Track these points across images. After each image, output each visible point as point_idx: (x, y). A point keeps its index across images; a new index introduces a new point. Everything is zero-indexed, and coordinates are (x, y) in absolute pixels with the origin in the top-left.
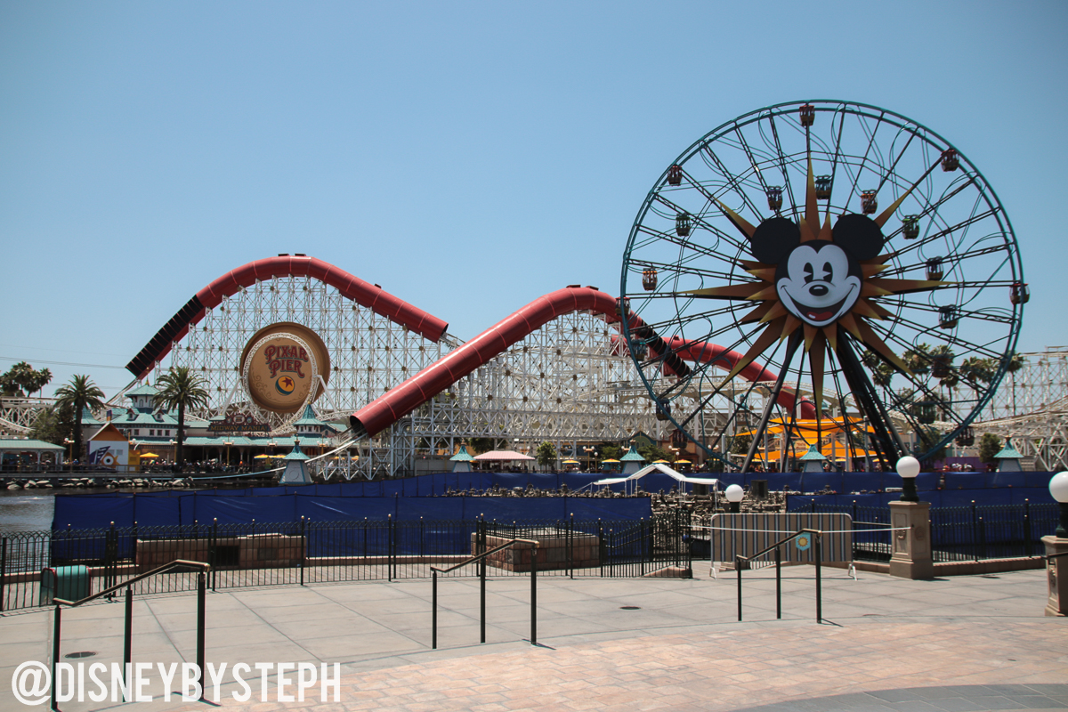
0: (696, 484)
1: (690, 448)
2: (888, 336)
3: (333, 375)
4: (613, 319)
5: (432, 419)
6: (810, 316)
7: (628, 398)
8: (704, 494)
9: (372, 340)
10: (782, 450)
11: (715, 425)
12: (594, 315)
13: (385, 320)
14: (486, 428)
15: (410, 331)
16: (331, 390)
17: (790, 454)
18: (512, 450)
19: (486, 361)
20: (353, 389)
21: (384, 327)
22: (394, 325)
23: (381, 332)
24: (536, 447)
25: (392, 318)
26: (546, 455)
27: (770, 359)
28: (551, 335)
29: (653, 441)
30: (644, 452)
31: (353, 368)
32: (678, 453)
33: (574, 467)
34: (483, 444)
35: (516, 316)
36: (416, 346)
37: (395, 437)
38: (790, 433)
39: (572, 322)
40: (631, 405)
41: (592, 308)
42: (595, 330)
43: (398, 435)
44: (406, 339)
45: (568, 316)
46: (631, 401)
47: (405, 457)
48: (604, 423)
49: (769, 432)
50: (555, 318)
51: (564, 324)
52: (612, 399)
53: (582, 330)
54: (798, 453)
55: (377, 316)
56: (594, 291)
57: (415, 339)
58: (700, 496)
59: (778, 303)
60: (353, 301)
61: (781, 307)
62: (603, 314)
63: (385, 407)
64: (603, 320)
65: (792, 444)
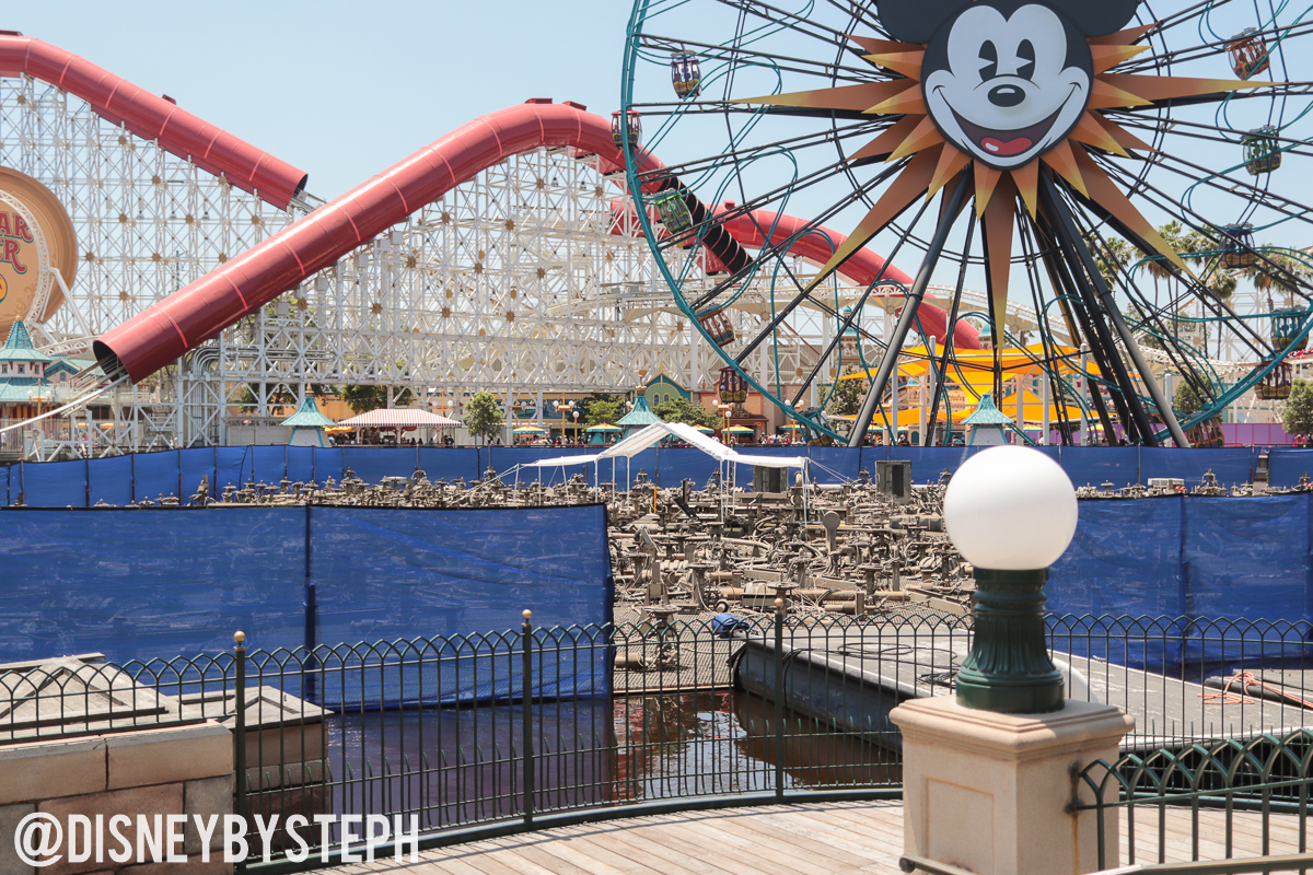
0: (760, 469)
1: (752, 405)
2: (1133, 190)
3: (83, 267)
4: (614, 167)
5: (262, 349)
6: (988, 146)
7: (641, 314)
8: (777, 490)
9: (160, 204)
10: (924, 407)
11: (797, 365)
12: (579, 157)
13: (185, 165)
14: (369, 366)
15: (235, 188)
16: (81, 298)
17: (942, 414)
18: (422, 408)
19: (367, 238)
20: (123, 296)
21: (183, 178)
22: (203, 175)
23: (177, 188)
24: (467, 402)
25: (200, 162)
26: (485, 418)
27: (908, 233)
28: (495, 191)
29: (685, 392)
30: (667, 412)
31: (123, 257)
32: (728, 414)
33: (536, 437)
34: (365, 397)
35: (427, 153)
36: (246, 215)
37: (186, 382)
38: (941, 376)
39: (536, 168)
40: (647, 325)
41: (573, 144)
42: (579, 185)
43: (192, 378)
44: (226, 204)
45: (528, 157)
46: (646, 320)
47: (207, 422)
48: (596, 359)
49: (900, 373)
50: (501, 160)
51: (521, 173)
52: (609, 314)
53: (555, 184)
54: (956, 414)
55: (170, 157)
56: (577, 112)
57: (244, 203)
58: (767, 495)
59: (926, 120)
60: (119, 125)
61: (933, 127)
62: (593, 154)
63: (164, 324)
64: (594, 167)
65: (946, 397)
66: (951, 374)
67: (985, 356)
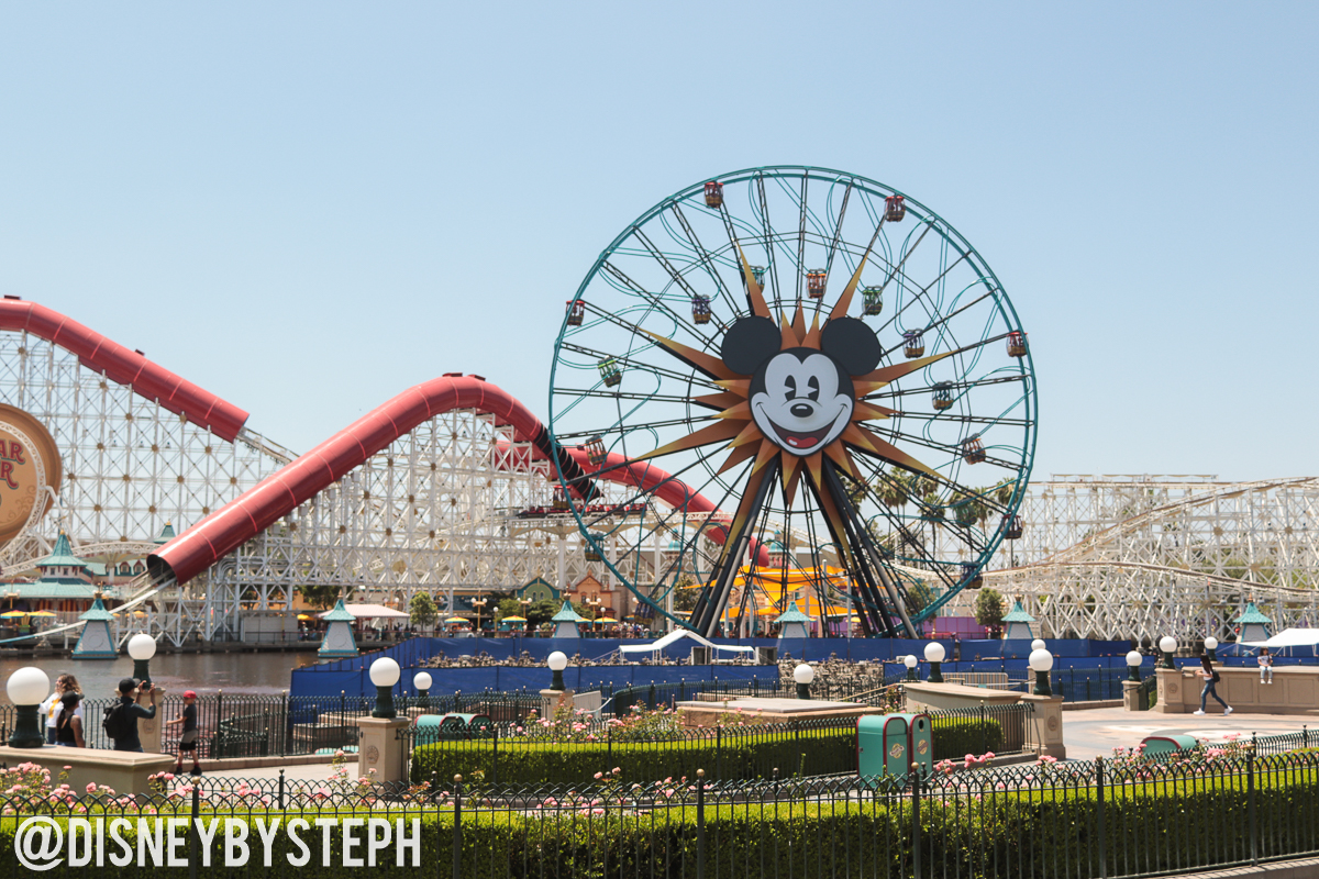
4: (503, 423)
5: (265, 560)
6: (790, 442)
7: (522, 531)
9: (130, 434)
12: (480, 416)
13: (151, 404)
15: (189, 423)
19: (338, 478)
21: (148, 414)
22: (165, 412)
23: (146, 423)
25: (164, 404)
26: (425, 611)
28: (424, 441)
29: (556, 591)
33: (460, 626)
34: (325, 595)
36: (199, 446)
37: (213, 585)
39: (451, 424)
40: (525, 540)
41: (476, 406)
42: (480, 436)
43: (217, 581)
44: (183, 434)
45: (446, 416)
46: (524, 536)
47: (225, 613)
50: (428, 418)
51: (439, 427)
53: (464, 436)
55: (139, 398)
56: (480, 382)
57: (198, 437)
59: (752, 423)
60: (101, 374)
61: (756, 429)
62: (490, 413)
63: (202, 542)
64: (491, 423)
65: (753, 596)
66: (755, 582)
67: (777, 573)
